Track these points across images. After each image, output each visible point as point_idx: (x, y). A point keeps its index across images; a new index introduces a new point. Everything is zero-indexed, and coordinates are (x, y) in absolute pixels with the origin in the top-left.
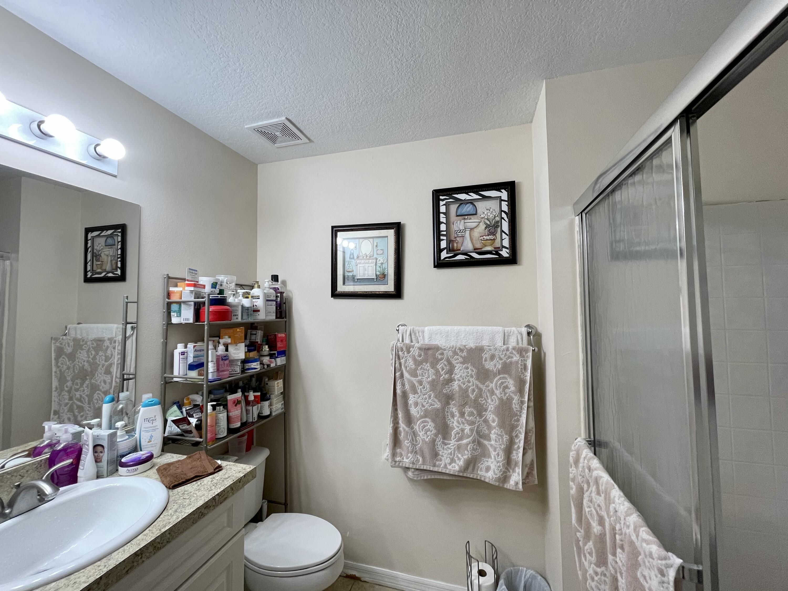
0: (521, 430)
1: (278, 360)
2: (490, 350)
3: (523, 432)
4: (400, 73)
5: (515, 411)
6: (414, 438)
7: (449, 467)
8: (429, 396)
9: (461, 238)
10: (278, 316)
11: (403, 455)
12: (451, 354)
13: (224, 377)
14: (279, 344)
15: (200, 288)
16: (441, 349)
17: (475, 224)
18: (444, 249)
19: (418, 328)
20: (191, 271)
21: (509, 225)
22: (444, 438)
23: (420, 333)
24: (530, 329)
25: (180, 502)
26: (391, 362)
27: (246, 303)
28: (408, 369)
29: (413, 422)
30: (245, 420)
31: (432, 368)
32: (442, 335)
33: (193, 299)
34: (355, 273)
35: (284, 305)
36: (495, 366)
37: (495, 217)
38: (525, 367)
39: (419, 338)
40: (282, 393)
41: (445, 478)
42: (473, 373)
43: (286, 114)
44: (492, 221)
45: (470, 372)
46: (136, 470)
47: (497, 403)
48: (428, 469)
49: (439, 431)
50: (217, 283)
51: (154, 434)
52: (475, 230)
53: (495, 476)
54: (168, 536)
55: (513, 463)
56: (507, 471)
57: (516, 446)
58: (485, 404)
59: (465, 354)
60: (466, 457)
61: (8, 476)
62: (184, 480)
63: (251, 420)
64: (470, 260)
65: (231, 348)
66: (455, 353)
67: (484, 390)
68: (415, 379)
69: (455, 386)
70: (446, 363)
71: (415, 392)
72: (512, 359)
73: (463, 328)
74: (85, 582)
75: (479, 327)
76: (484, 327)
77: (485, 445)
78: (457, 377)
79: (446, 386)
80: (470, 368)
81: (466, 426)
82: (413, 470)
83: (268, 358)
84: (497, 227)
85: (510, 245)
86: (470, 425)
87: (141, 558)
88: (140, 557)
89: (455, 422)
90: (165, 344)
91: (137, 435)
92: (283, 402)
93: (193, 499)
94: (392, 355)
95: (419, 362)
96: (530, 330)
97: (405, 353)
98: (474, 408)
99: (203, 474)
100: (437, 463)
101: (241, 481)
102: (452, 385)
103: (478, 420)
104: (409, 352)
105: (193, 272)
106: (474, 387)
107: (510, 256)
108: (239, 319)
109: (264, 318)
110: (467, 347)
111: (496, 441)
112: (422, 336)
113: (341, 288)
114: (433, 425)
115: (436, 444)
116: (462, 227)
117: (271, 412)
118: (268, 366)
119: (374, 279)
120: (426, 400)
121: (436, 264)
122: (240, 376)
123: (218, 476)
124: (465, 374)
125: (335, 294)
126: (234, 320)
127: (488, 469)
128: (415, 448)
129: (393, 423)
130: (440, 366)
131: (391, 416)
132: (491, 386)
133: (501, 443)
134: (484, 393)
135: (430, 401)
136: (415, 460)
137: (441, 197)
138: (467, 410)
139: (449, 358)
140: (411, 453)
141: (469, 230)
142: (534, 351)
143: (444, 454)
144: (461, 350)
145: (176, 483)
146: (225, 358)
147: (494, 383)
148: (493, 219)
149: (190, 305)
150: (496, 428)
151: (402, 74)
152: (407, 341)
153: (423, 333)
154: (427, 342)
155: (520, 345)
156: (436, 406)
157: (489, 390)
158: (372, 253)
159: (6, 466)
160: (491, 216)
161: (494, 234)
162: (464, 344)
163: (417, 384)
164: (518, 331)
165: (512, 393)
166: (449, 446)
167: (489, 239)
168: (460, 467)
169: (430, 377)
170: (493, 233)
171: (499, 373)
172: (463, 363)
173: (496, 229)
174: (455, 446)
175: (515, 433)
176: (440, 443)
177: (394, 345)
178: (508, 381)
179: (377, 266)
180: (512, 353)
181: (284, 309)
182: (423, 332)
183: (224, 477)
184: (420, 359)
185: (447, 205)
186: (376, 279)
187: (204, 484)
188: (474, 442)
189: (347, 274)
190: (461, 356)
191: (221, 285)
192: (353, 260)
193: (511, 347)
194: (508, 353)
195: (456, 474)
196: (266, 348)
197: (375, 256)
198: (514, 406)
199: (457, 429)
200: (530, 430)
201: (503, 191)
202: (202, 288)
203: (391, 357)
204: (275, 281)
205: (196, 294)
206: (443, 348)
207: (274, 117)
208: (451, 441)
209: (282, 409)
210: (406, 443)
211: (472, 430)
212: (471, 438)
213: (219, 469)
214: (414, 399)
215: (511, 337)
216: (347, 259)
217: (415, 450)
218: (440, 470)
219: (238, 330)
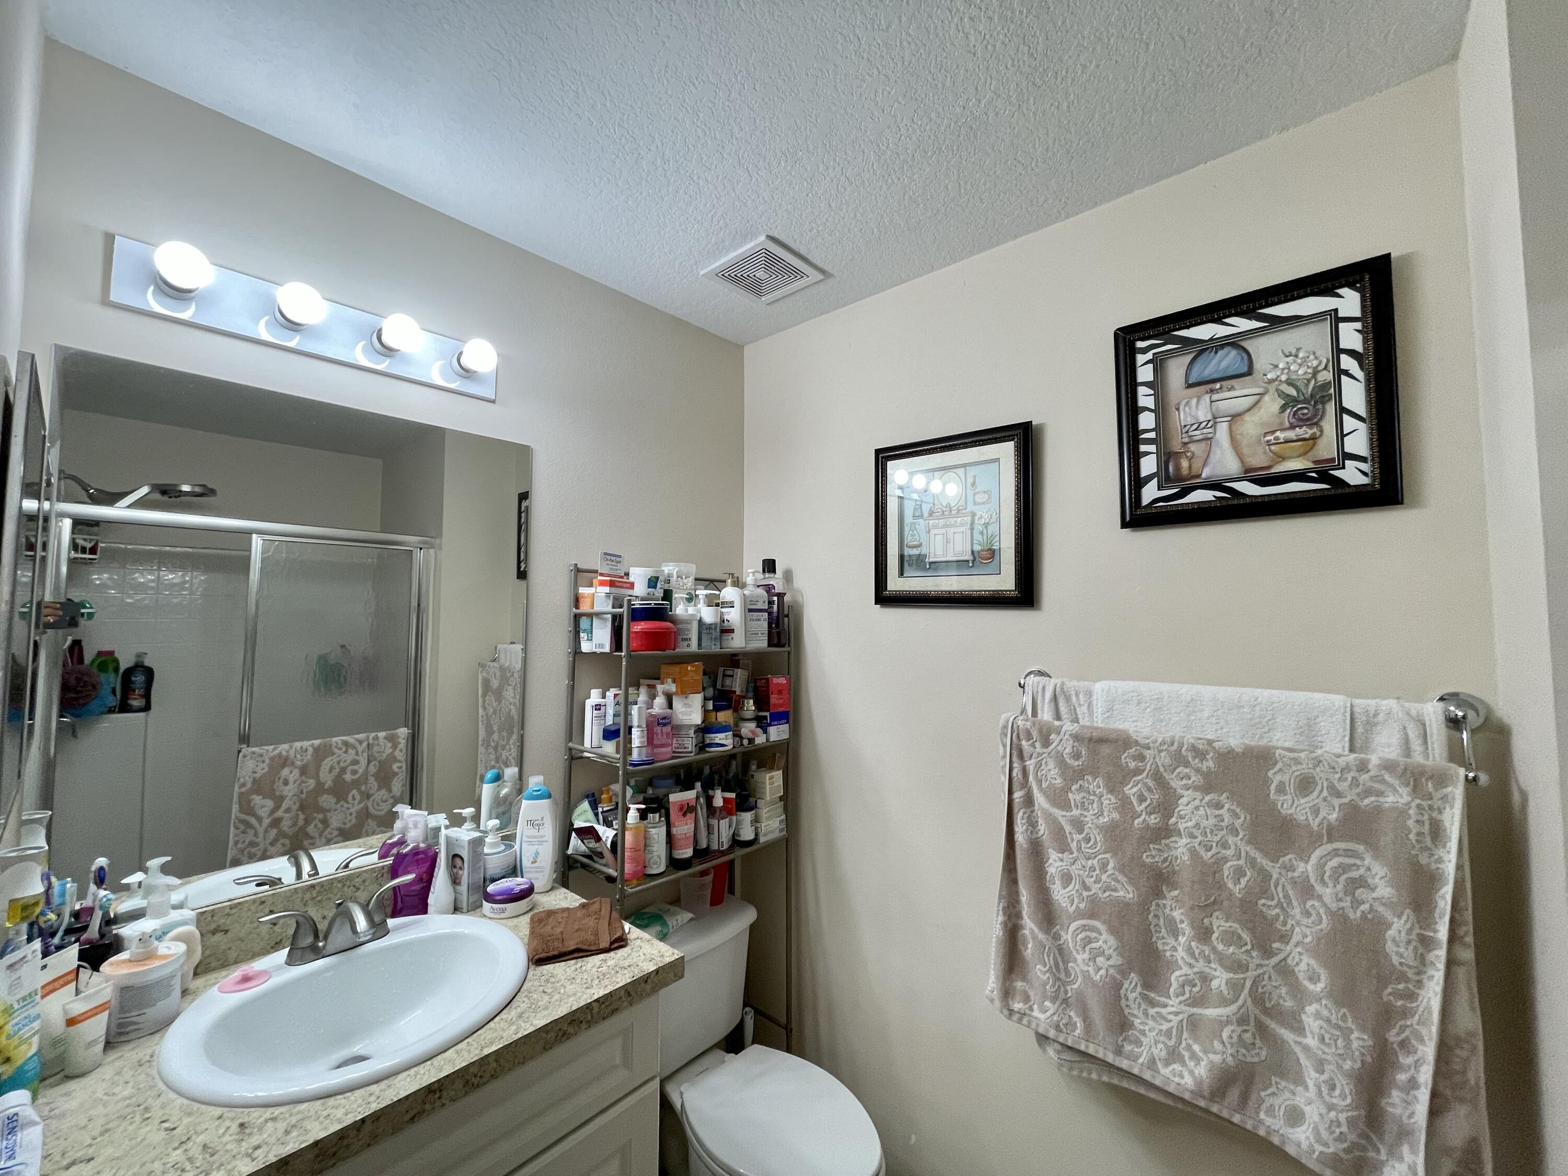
0: (1424, 1032)
1: (773, 730)
2: (1297, 762)
3: (1430, 1039)
4: (989, 47)
5: (1397, 963)
6: (1061, 964)
7: (1165, 1071)
8: (1103, 863)
9: (1203, 444)
10: (775, 641)
11: (1032, 998)
12: (1168, 761)
13: (661, 758)
14: (774, 699)
15: (622, 587)
16: (1137, 743)
17: (1246, 402)
18: (1149, 478)
19: (1075, 683)
20: (609, 557)
21: (1368, 390)
22: (1148, 985)
23: (1081, 697)
24: (1458, 706)
25: (535, 996)
26: (1002, 763)
27: (708, 615)
28: (1044, 785)
29: (1058, 921)
30: (704, 845)
31: (1111, 791)
32: (1143, 705)
33: (609, 608)
34: (924, 551)
35: (786, 619)
36: (1316, 811)
37: (1315, 373)
38: (1437, 832)
39: (1078, 710)
40: (781, 798)
41: (1152, 1095)
42: (1238, 823)
43: (765, 227)
44: (1307, 385)
45: (1227, 819)
46: (503, 911)
47: (1324, 925)
48: (1100, 1055)
49: (1129, 962)
50: (657, 578)
51: (541, 849)
52: (1247, 417)
53: (1319, 1148)
54: (494, 1065)
55: (1390, 1129)
56: (1370, 1148)
57: (1402, 1077)
58: (1282, 918)
59: (1209, 764)
60: (1217, 1058)
61: (339, 885)
62: (556, 953)
63: (715, 847)
64: (1230, 502)
65: (677, 703)
66: (1179, 759)
67: (1275, 876)
68: (1064, 813)
69: (1181, 848)
70: (1151, 783)
71: (1063, 847)
72: (1381, 799)
73: (1207, 691)
74: (339, 1121)
75: (1259, 690)
76: (1276, 692)
77: (1283, 1041)
78: (1184, 825)
79: (1151, 846)
80: (1227, 806)
81: (1215, 970)
82: (1058, 1047)
83: (752, 725)
84: (1324, 400)
85: (1372, 449)
86: (1229, 969)
87: (439, 1098)
88: (437, 1095)
89: (1180, 949)
90: (572, 689)
91: (517, 847)
92: (784, 817)
93: (557, 997)
94: (1004, 746)
95: (1074, 771)
96: (1460, 714)
97: (1038, 745)
98: (1243, 924)
99: (591, 948)
100: (1128, 1048)
101: (649, 981)
102: (1172, 845)
103: (1257, 961)
104: (1046, 743)
105: (613, 558)
106: (1242, 862)
107: (1374, 480)
108: (694, 647)
109: (744, 645)
110: (1216, 745)
111: (1322, 1040)
112: (1086, 705)
113: (895, 584)
114: (1112, 941)
115: (1122, 995)
116: (1203, 414)
117: (757, 835)
118: (751, 741)
119: (968, 561)
120: (1094, 874)
121: (1128, 519)
122: (692, 757)
123: (614, 958)
124: (1212, 821)
125: (884, 598)
126: (682, 649)
127: (1295, 1117)
128: (1062, 989)
129: (1004, 914)
130: (1135, 789)
131: (1000, 894)
132: (1301, 869)
133: (1340, 1052)
134: (1276, 887)
135: (1104, 877)
136: (1064, 1021)
137: (1140, 344)
138: (1219, 924)
139: (1162, 769)
140: (1054, 999)
141: (1229, 419)
142: (1471, 783)
143: (1147, 1028)
144: (1200, 754)
145: (543, 955)
146: (664, 721)
147: (1311, 863)
148: (1309, 381)
149: (606, 619)
150: (1324, 1002)
151: (994, 46)
152: (1046, 715)
153: (1090, 697)
154: (1099, 722)
155: (1418, 758)
156: (1122, 893)
157: (1294, 882)
158: (962, 502)
159: (351, 865)
160: (1300, 372)
161: (1314, 420)
162: (1209, 737)
163: (1068, 828)
164: (1408, 714)
165: (1384, 905)
166: (1164, 1011)
167: (1295, 438)
168: (1199, 1082)
169: (1105, 814)
170: (1308, 419)
171: (1332, 833)
172: (1207, 788)
173: (1320, 406)
174: (1180, 1017)
175: (1398, 1034)
176: (1134, 995)
177: (1008, 722)
178: (1366, 862)
179: (974, 532)
180: (1383, 781)
181: (786, 627)
182: (1089, 694)
183: (622, 963)
184: (1076, 763)
185: (1158, 363)
186: (973, 561)
187: (585, 971)
188: (1242, 1021)
189: (907, 552)
190: (1198, 770)
191: (669, 582)
192: (921, 521)
193: (1374, 760)
194: (1364, 777)
195: (1187, 1096)
196: (750, 705)
197: (971, 507)
198: (1390, 947)
199: (1185, 970)
200: (1458, 1039)
201: (1344, 291)
202: (627, 588)
203: (1000, 752)
204: (769, 572)
205: (615, 599)
206: (1143, 741)
207: (745, 240)
208: (1170, 999)
209: (781, 830)
210: (1039, 971)
211: (1236, 987)
212: (1233, 1008)
213: (620, 942)
214: (1060, 864)
215: (1379, 728)
216: (908, 519)
217: (1062, 995)
218: (1136, 1071)
219: (689, 668)
